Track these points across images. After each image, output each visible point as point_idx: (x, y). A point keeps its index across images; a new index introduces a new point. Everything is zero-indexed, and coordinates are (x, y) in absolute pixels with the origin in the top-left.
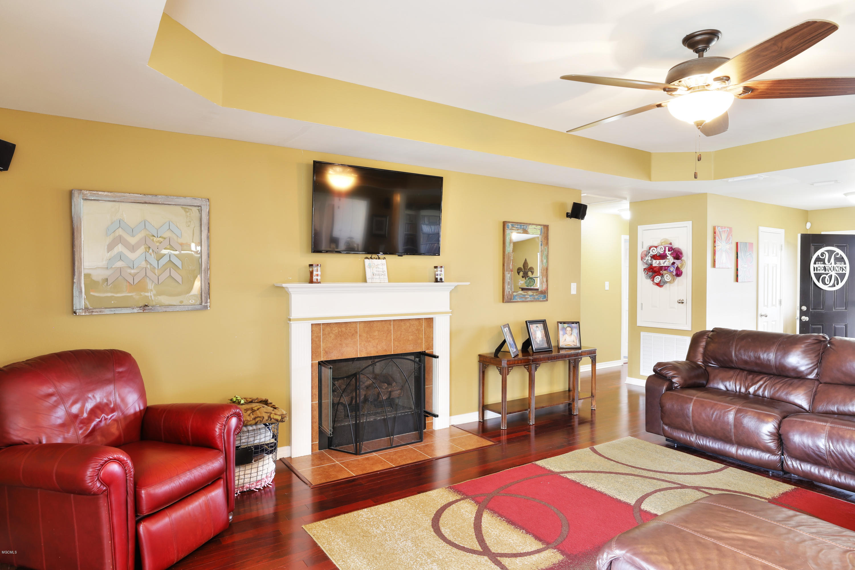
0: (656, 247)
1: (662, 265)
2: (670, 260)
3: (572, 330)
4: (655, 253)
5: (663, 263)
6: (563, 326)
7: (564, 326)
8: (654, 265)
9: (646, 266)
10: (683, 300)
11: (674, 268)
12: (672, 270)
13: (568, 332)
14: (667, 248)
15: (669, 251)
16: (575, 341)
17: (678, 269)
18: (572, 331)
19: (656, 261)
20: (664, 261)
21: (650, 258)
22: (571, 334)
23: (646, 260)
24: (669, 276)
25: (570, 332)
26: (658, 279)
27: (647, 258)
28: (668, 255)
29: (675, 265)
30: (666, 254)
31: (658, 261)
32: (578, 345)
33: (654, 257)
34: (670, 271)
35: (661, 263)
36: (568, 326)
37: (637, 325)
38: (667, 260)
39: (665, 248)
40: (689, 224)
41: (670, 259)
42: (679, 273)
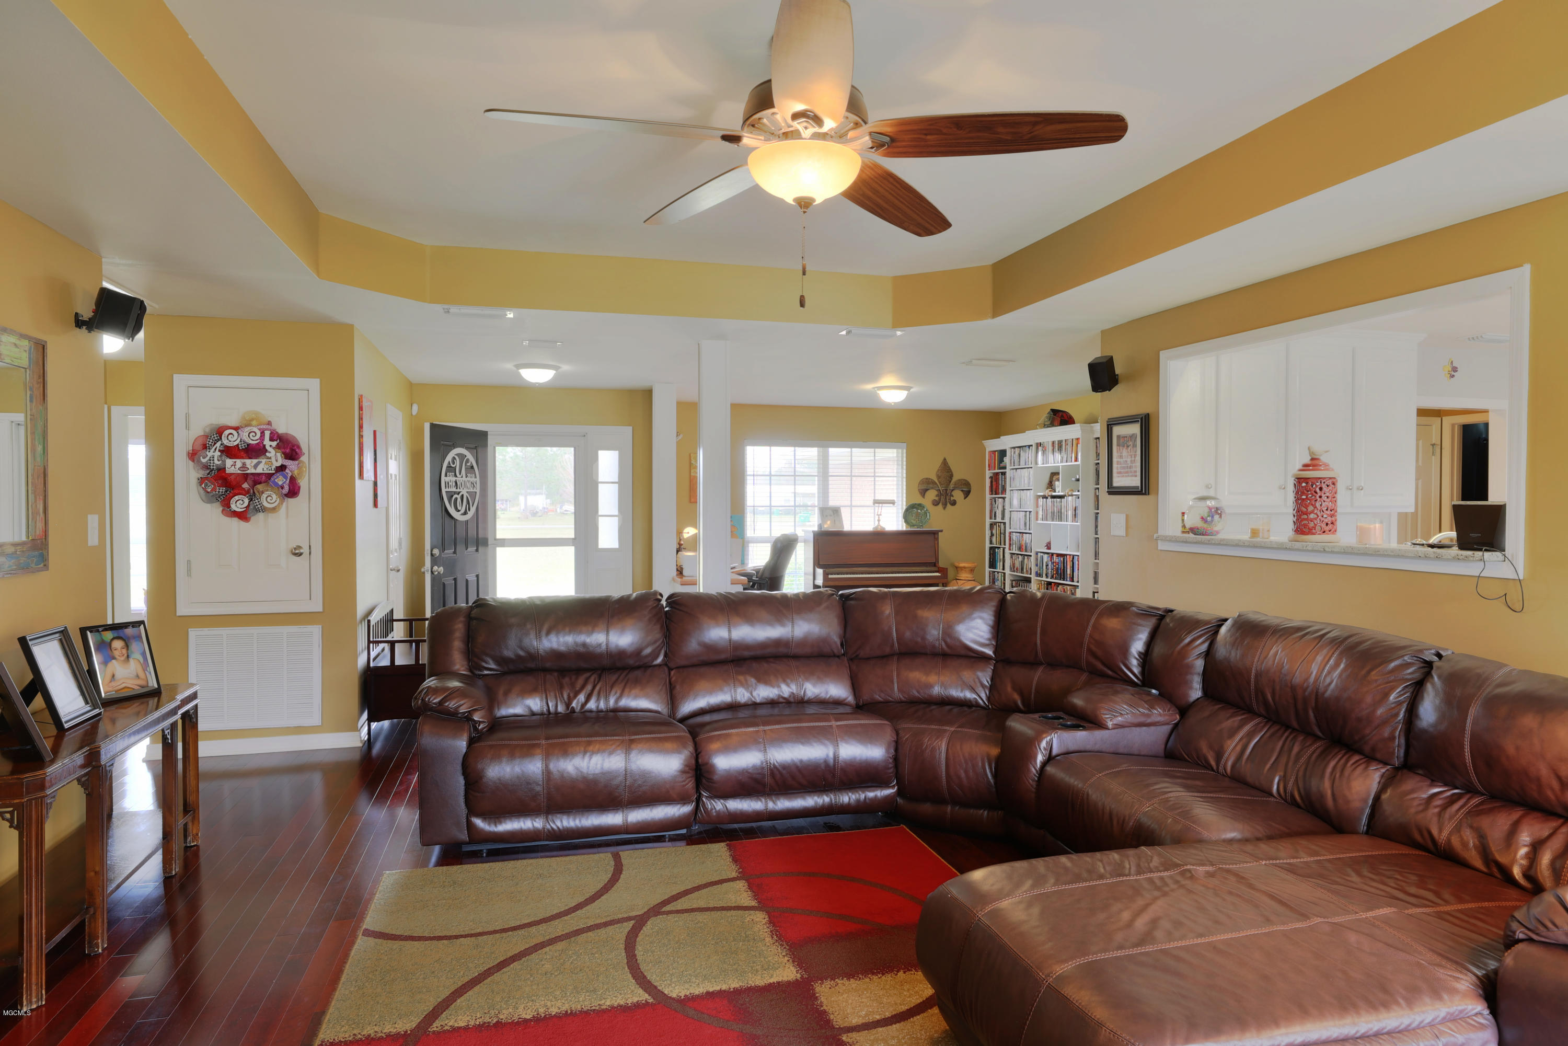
0: (236, 429)
1: (252, 471)
2: (273, 460)
3: (127, 646)
4: (235, 443)
5: (254, 466)
6: (99, 638)
7: (104, 638)
8: (228, 471)
9: (202, 473)
10: (300, 547)
11: (286, 477)
12: (280, 483)
13: (116, 653)
14: (267, 434)
15: (271, 439)
16: (141, 675)
17: (293, 481)
18: (128, 649)
19: (234, 460)
20: (255, 461)
21: (219, 454)
22: (128, 657)
23: (208, 458)
24: (274, 496)
25: (124, 651)
26: (240, 503)
27: (210, 454)
28: (268, 447)
29: (287, 471)
30: (265, 446)
31: (239, 463)
32: (153, 684)
33: (229, 452)
34: (276, 484)
35: (248, 466)
36: (116, 635)
37: (177, 615)
38: (264, 461)
39: (263, 433)
40: (314, 384)
41: (275, 458)
42: (293, 491)
